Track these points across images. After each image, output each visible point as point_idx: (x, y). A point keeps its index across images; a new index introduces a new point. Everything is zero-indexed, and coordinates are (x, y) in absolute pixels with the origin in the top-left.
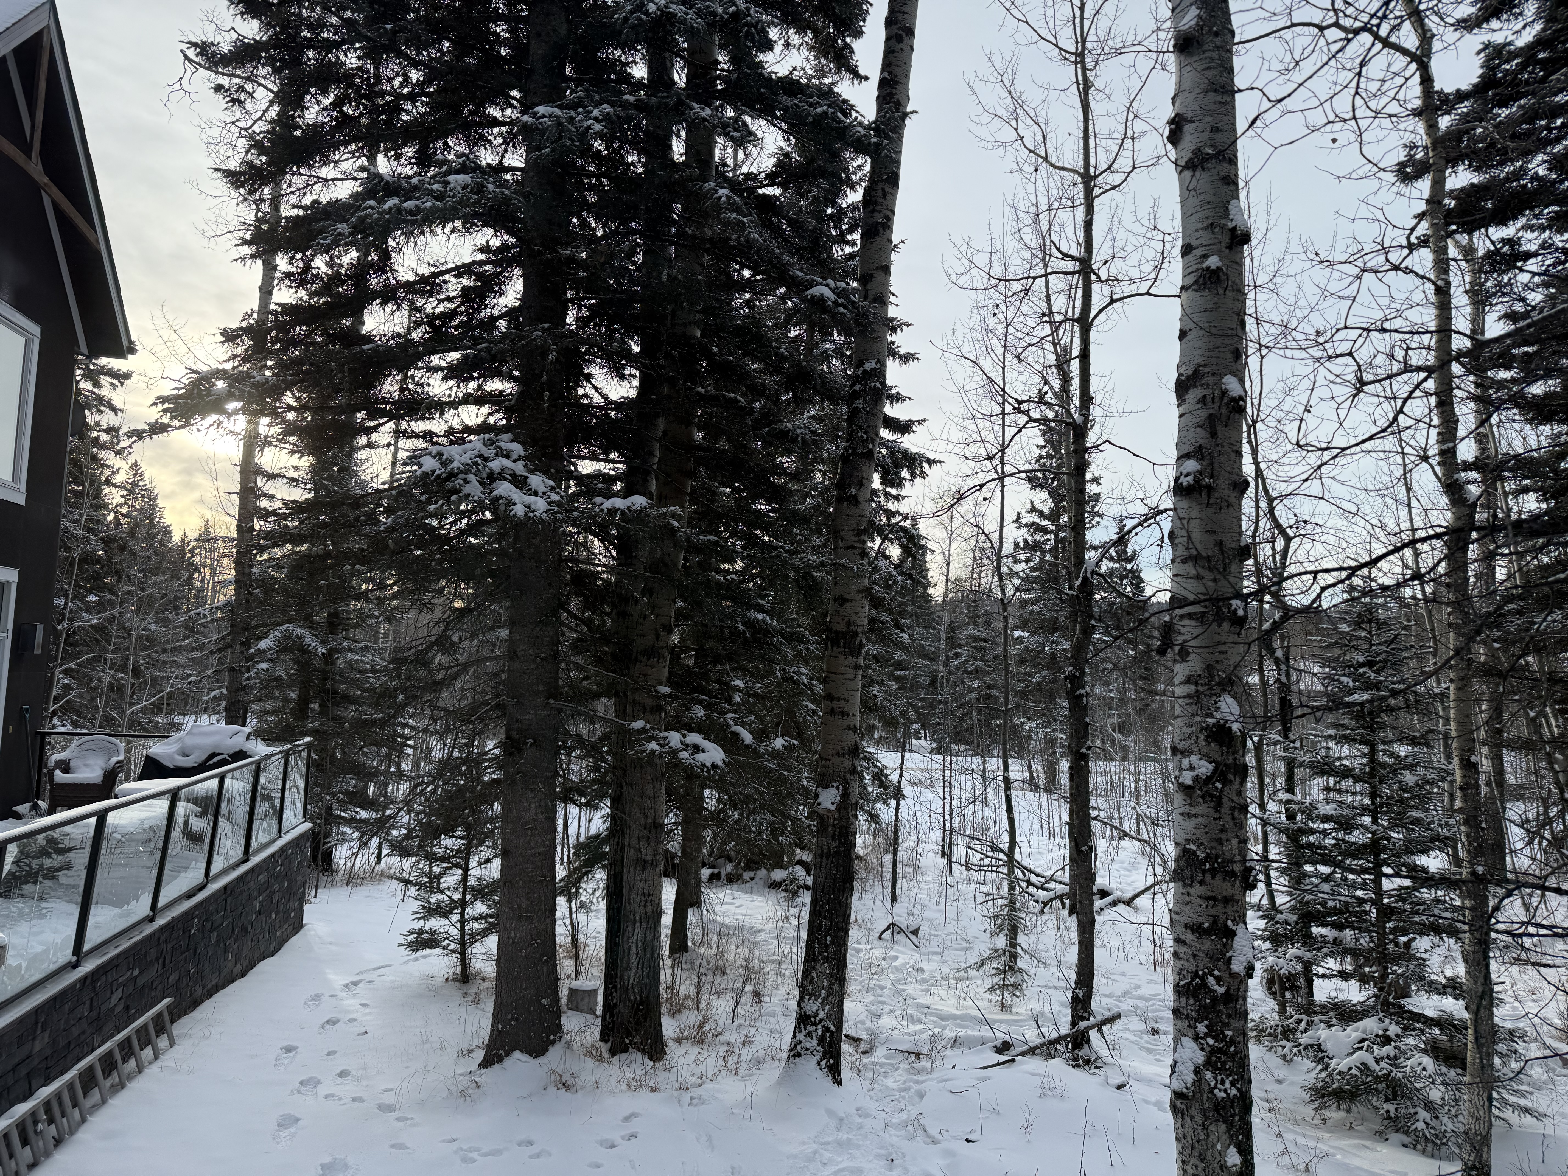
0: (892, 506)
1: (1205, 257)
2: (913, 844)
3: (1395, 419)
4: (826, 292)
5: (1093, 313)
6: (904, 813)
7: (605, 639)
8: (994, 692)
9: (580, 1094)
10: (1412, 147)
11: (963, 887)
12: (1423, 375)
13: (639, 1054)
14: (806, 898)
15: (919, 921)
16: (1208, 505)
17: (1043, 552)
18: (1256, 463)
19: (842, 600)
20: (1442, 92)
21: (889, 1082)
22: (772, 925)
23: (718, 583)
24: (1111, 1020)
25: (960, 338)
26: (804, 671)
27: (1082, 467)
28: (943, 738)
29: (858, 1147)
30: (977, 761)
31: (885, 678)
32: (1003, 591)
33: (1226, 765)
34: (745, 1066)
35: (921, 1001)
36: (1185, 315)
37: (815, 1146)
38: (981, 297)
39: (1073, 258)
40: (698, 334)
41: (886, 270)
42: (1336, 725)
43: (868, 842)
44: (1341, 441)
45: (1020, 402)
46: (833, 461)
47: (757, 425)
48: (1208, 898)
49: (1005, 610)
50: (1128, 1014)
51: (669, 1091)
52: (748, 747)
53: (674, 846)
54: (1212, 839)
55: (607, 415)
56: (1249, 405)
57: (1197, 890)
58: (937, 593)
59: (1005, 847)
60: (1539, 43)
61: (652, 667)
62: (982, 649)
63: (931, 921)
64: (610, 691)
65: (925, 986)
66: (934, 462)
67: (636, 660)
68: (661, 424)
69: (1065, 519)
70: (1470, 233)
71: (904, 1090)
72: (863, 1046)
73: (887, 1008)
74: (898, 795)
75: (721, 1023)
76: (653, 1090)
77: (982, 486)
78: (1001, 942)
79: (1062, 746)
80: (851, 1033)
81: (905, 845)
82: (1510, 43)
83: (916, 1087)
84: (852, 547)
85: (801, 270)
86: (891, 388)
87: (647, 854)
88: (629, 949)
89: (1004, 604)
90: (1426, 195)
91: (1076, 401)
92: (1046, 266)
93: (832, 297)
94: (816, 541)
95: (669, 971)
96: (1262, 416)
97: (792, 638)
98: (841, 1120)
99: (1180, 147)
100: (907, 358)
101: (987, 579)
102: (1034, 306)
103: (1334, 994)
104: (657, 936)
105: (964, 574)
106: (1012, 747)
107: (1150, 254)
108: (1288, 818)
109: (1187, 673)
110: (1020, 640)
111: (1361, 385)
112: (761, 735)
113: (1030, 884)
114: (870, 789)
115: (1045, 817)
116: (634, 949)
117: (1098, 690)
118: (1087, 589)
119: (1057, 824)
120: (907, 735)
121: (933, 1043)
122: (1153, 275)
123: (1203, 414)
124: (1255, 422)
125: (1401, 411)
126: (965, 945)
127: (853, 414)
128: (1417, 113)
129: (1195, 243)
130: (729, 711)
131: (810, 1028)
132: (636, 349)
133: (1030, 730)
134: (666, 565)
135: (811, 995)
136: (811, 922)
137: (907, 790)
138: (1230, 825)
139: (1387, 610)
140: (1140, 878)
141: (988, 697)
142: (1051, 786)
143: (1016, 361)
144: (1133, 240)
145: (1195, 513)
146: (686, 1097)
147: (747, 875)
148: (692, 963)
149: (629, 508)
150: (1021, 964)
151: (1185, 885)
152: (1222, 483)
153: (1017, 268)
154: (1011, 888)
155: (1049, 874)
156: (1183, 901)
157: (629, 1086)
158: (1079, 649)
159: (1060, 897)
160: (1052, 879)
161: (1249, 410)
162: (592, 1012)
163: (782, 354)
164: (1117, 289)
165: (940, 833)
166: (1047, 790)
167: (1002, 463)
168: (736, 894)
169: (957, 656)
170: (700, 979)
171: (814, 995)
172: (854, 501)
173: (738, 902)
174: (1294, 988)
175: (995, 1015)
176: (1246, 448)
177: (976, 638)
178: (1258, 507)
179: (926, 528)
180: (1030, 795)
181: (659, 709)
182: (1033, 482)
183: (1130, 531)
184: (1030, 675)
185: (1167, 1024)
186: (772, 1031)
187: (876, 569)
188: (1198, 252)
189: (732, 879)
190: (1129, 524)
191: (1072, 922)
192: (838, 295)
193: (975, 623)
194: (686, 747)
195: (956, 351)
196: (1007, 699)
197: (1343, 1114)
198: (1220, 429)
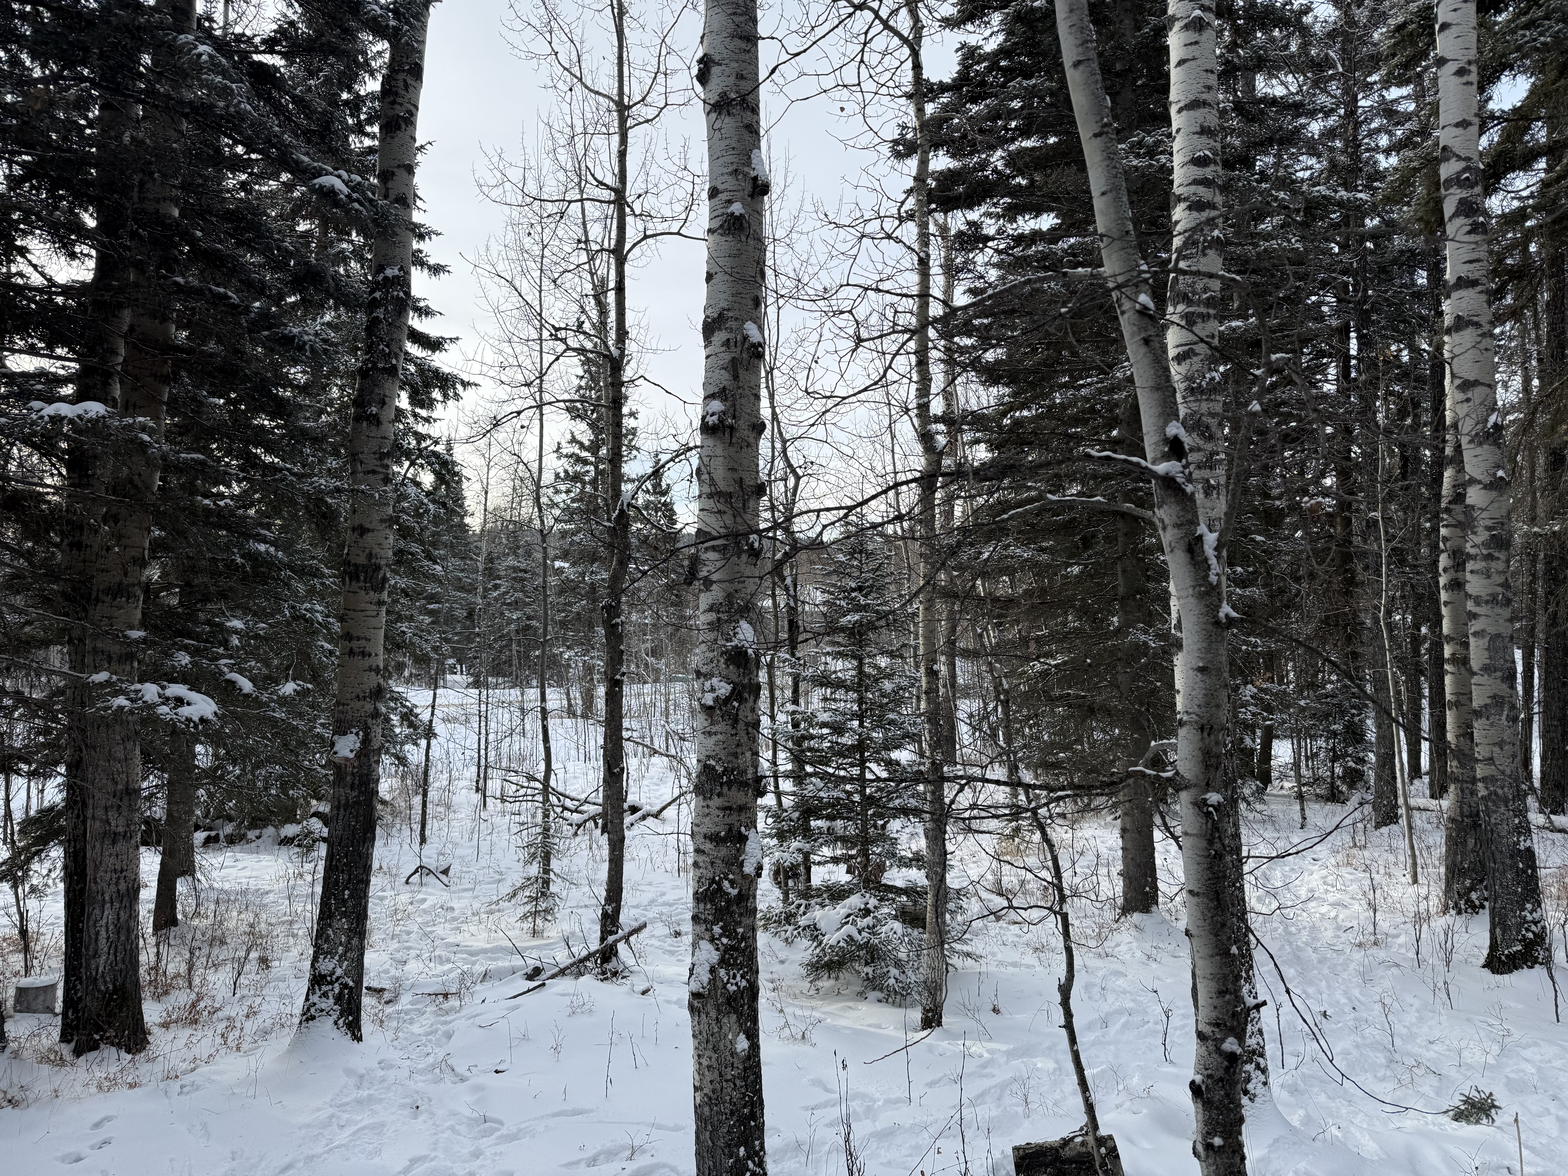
0: (422, 428)
1: (730, 202)
2: (445, 783)
3: (884, 375)
4: (339, 184)
5: (627, 247)
6: (435, 752)
7: (52, 575)
8: (534, 623)
9: (32, 1110)
10: (904, 127)
11: (497, 820)
12: (907, 336)
13: (113, 1050)
14: (322, 850)
15: (450, 860)
16: (731, 444)
17: (584, 483)
18: (773, 407)
19: (362, 530)
20: (928, 81)
21: (416, 1029)
22: (282, 884)
23: (206, 508)
24: (637, 931)
25: (495, 255)
26: (318, 607)
27: (617, 402)
28: (480, 672)
29: (380, 1101)
30: (515, 693)
31: (415, 612)
32: (542, 522)
33: (743, 686)
34: (249, 1039)
35: (451, 940)
36: (712, 259)
37: (331, 1110)
38: (515, 214)
39: (608, 187)
40: (176, 213)
41: (410, 170)
42: (833, 643)
43: (395, 786)
44: (841, 392)
45: (557, 329)
46: (351, 375)
47: (254, 328)
48: (725, 809)
49: (544, 541)
50: (653, 921)
51: (154, 1083)
52: (248, 696)
53: (159, 811)
54: (729, 754)
55: (51, 300)
56: (767, 353)
57: (716, 802)
58: (474, 523)
59: (540, 776)
60: (1002, 52)
61: (120, 608)
62: (523, 580)
63: (462, 858)
64: (60, 636)
65: (455, 924)
66: (469, 384)
67: (97, 600)
68: (127, 317)
69: (603, 451)
70: (946, 213)
71: (430, 1034)
72: (387, 996)
73: (413, 953)
74: (429, 733)
75: (219, 998)
76: (132, 1086)
77: (519, 413)
78: (534, 870)
79: (599, 672)
80: (375, 984)
81: (436, 785)
82: (980, 47)
83: (443, 1028)
84: (374, 472)
85: (307, 154)
86: (418, 300)
87: (118, 824)
88: (97, 934)
89: (543, 534)
90: (914, 173)
91: (613, 335)
92: (582, 192)
93: (346, 190)
94: (333, 463)
95: (152, 951)
96: (778, 364)
97: (306, 572)
98: (362, 1077)
99: (708, 88)
100: (436, 270)
101: (527, 510)
102: (570, 231)
103: (827, 877)
104: (133, 915)
105: (503, 503)
106: (552, 676)
107: (681, 194)
108: (794, 726)
109: (710, 601)
110: (561, 570)
111: (859, 341)
112: (265, 681)
113: (565, 808)
114: (397, 730)
115: (581, 742)
116: (103, 933)
117: (634, 617)
118: (623, 520)
119: (593, 748)
120: (442, 671)
121: (462, 981)
122: (683, 216)
123: (727, 357)
124: (772, 369)
125: (890, 367)
126: (497, 877)
127: (373, 325)
128: (909, 96)
129: (721, 187)
130: (223, 656)
131: (325, 988)
132: (91, 223)
133: (569, 659)
134: (136, 487)
135: (326, 953)
136: (326, 879)
137: (439, 728)
138: (744, 739)
139: (875, 543)
140: (668, 792)
141: (528, 627)
142: (588, 712)
143: (552, 286)
144: (665, 177)
145: (719, 451)
146: (176, 1085)
147: (251, 835)
148: (183, 937)
149: (79, 417)
150: (553, 888)
151: (705, 799)
152: (743, 425)
153: (552, 190)
154: (546, 816)
155: (583, 797)
156: (702, 815)
157: (100, 1087)
158: (616, 579)
159: (593, 818)
160: (586, 801)
161: (767, 357)
162: (50, 1010)
163: (286, 249)
164: (650, 225)
165: (474, 769)
166: (585, 716)
167: (541, 390)
168: (239, 855)
169: (496, 587)
170: (192, 953)
171: (330, 953)
172: (376, 421)
173: (240, 865)
174: (796, 876)
175: (525, 942)
176: (764, 393)
177: (516, 569)
178: (773, 448)
179: (460, 454)
180: (568, 722)
181: (130, 657)
182: (575, 413)
183: (663, 466)
184: (570, 604)
185: (687, 927)
186: (282, 997)
187: (403, 497)
188: (723, 197)
189: (231, 841)
190: (664, 458)
191: (604, 840)
192: (353, 189)
193: (515, 553)
194: (166, 700)
195: (490, 268)
196: (545, 629)
197: (832, 982)
198: (741, 372)
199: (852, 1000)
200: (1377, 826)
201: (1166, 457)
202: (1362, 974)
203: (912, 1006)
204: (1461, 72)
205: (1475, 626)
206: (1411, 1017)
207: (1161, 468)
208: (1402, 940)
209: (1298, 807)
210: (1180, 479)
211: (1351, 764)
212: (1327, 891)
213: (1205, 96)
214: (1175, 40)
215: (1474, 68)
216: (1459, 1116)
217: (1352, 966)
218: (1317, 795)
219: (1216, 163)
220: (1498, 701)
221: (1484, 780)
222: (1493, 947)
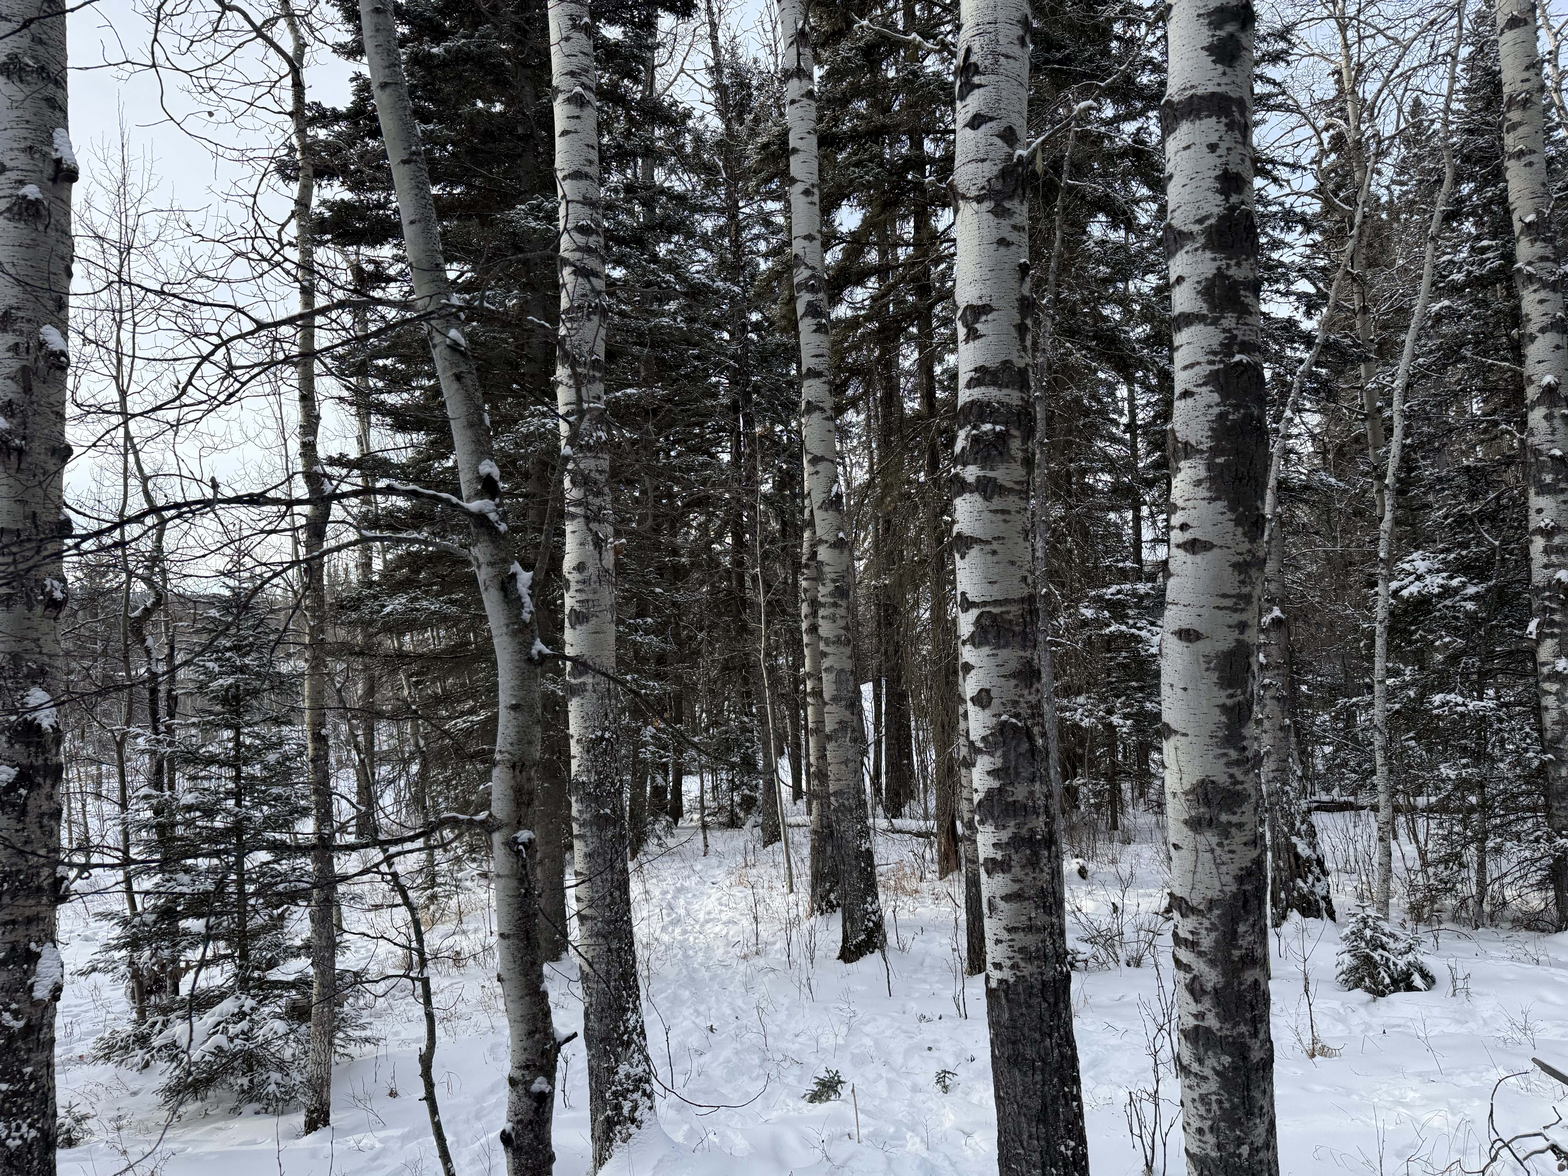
1: (21, 183)
16: (19, 470)
33: (33, 767)
123: (16, 365)
129: (8, 164)
138: (37, 834)
152: (37, 447)
188: (12, 175)
197: (199, 1104)
198: (36, 385)
199: (224, 1118)
200: (765, 846)
201: (479, 495)
202: (745, 984)
203: (296, 1110)
204: (807, 193)
205: (826, 663)
206: (782, 1016)
207: (475, 506)
208: (778, 946)
209: (701, 837)
210: (493, 516)
211: (747, 792)
212: (721, 911)
213: (587, 169)
214: (560, 112)
215: (816, 191)
216: (815, 1097)
217: (738, 977)
218: (720, 824)
219: (598, 234)
220: (843, 725)
221: (835, 794)
222: (845, 939)
